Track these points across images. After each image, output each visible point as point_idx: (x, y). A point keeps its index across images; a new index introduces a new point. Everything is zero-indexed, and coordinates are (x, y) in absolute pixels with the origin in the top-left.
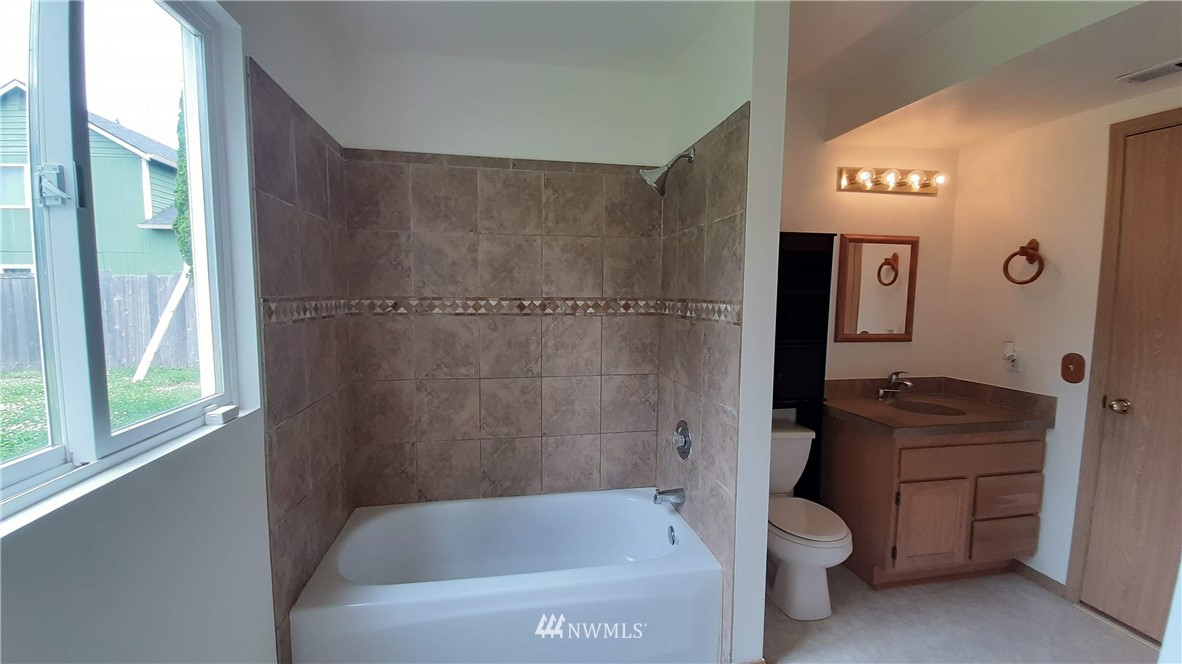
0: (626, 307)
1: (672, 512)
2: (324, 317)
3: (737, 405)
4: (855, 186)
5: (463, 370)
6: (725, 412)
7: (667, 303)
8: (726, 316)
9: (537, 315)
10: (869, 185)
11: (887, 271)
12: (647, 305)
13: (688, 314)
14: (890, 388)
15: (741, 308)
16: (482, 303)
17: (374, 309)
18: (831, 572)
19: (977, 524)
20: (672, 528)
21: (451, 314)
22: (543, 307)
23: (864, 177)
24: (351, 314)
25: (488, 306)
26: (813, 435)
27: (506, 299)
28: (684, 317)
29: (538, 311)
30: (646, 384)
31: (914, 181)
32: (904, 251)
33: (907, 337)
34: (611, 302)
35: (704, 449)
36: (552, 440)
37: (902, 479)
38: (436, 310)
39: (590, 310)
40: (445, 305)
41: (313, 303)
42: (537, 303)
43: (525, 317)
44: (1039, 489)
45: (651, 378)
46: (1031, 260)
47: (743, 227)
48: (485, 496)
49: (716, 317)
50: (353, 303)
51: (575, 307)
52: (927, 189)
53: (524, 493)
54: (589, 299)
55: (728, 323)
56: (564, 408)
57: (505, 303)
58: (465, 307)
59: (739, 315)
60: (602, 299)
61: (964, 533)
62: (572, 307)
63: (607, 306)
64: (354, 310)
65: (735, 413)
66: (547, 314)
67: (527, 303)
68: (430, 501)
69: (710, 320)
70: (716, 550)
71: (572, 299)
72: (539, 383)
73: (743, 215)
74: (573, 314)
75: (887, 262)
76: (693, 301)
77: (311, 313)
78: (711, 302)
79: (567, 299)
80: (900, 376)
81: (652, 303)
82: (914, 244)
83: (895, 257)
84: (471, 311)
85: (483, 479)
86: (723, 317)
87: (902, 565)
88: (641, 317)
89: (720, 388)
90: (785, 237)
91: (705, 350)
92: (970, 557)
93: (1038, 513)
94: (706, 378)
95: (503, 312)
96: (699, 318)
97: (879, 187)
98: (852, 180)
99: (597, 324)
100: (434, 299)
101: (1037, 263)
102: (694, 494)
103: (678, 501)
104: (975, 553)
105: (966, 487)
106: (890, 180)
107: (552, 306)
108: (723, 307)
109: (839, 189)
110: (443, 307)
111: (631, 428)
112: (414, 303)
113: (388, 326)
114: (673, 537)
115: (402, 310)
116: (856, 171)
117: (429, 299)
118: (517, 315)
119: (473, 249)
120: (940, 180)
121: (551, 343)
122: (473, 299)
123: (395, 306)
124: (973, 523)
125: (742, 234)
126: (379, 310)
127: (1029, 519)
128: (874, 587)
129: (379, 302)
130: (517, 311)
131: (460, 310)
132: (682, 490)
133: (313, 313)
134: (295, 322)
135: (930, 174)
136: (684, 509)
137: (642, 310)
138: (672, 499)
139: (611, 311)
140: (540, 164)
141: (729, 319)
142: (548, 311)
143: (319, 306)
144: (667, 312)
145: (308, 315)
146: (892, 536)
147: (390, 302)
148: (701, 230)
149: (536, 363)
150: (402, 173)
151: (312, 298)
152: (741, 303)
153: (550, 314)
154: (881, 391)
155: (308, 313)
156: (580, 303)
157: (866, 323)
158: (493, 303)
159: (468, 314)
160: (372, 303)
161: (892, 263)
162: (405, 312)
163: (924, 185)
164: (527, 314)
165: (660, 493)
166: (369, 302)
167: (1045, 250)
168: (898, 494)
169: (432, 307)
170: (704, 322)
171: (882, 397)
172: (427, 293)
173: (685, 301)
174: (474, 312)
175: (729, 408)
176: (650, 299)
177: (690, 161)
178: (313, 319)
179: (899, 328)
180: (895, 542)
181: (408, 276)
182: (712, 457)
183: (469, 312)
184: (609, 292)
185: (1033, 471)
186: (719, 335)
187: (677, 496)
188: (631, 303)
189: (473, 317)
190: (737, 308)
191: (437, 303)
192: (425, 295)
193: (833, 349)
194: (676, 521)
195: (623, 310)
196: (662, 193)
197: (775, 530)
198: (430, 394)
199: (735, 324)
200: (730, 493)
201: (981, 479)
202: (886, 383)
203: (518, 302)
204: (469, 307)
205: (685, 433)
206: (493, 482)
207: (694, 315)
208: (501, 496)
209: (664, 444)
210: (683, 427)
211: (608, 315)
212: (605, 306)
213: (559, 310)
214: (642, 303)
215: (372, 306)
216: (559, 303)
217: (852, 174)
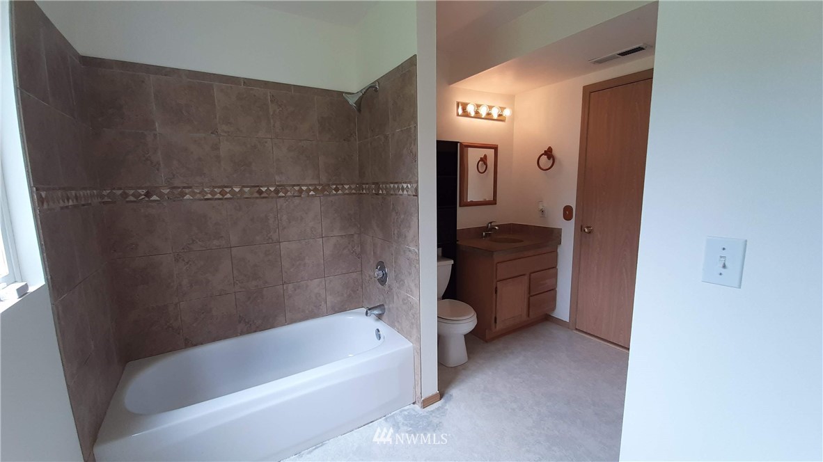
0: (337, 190)
1: (377, 320)
2: (83, 205)
3: (417, 246)
4: (466, 114)
5: (216, 242)
6: (410, 251)
7: (364, 186)
8: (407, 191)
9: (272, 198)
10: (473, 114)
11: (482, 166)
12: (350, 188)
13: (381, 192)
14: (487, 232)
15: (418, 185)
16: (228, 190)
17: (126, 198)
18: (466, 336)
19: (531, 298)
20: (378, 330)
21: (201, 200)
22: (277, 192)
23: (471, 109)
24: (103, 202)
25: (233, 192)
26: (452, 262)
27: (247, 187)
28: (377, 194)
29: (273, 194)
30: (353, 241)
31: (495, 113)
32: (490, 152)
33: (493, 202)
34: (326, 187)
35: (396, 276)
36: (291, 286)
37: (498, 279)
38: (187, 197)
39: (312, 193)
40: (194, 192)
41: (73, 192)
42: (272, 189)
43: (264, 200)
44: (555, 276)
45: (356, 236)
46: (549, 158)
47: (416, 135)
48: (242, 333)
49: (401, 192)
50: (105, 193)
51: (301, 191)
52: (501, 118)
53: (272, 327)
54: (311, 185)
55: (409, 195)
56: (298, 263)
57: (247, 190)
58: (213, 193)
59: (416, 190)
60: (320, 185)
61: (526, 303)
62: (299, 191)
63: (323, 190)
64: (106, 199)
65: (417, 251)
66: (280, 197)
67: (264, 189)
68: (196, 345)
69: (396, 195)
70: (408, 336)
71: (298, 185)
72: (278, 247)
73: (416, 127)
74: (300, 196)
75: (482, 160)
76: (383, 183)
77: (73, 201)
78: (396, 183)
79: (294, 185)
80: (493, 224)
81: (353, 186)
82: (495, 148)
83: (485, 156)
84: (218, 196)
85: (240, 322)
86: (405, 192)
87: (500, 326)
88: (347, 196)
89: (405, 237)
90: (439, 142)
91: (394, 213)
92: (528, 315)
93: (555, 288)
94: (396, 232)
95: (245, 196)
96: (388, 194)
97: (478, 115)
98: (464, 109)
99: (317, 201)
100: (184, 187)
101: (551, 159)
102: (391, 305)
103: (380, 312)
104: (531, 313)
105: (526, 278)
106: (483, 111)
107: (284, 190)
108: (405, 186)
109: (458, 115)
110: (193, 194)
111: (344, 271)
112: (166, 191)
113: (142, 211)
114: (379, 335)
115: (155, 198)
116: (467, 104)
117: (179, 188)
118: (257, 198)
119: (216, 147)
120: (507, 113)
121: (285, 217)
122: (219, 187)
123: (148, 195)
124: (529, 299)
125: (416, 140)
126: (132, 198)
127: (552, 291)
128: (486, 342)
129: (132, 192)
130: (257, 195)
131: (209, 196)
132: (383, 305)
133: (75, 201)
134: (62, 208)
135: (502, 109)
136: (385, 316)
137: (347, 192)
138: (376, 312)
139: (326, 192)
140: (266, 84)
141: (410, 193)
142: (281, 194)
143: (78, 195)
144: (364, 192)
145: (71, 203)
146: (494, 312)
147: (143, 192)
148: (386, 137)
149: (275, 232)
150: (143, 82)
151: (72, 189)
152: (417, 182)
153: (283, 197)
154: (484, 234)
155: (70, 201)
156: (304, 188)
157: (472, 196)
158: (237, 190)
159: (216, 199)
160: (124, 193)
161: (484, 160)
162: (158, 198)
163: (500, 115)
164: (264, 198)
165: (369, 309)
166: (120, 192)
167: (555, 152)
168: (496, 288)
169: (183, 194)
170: (392, 197)
171: (485, 237)
172: (177, 183)
173: (377, 183)
174: (221, 197)
175: (412, 248)
176: (352, 184)
177: (376, 90)
178: (75, 206)
179: (490, 197)
180: (496, 314)
181: (158, 170)
182: (403, 281)
183: (216, 197)
184: (324, 180)
185: (553, 267)
186: (403, 204)
187: (380, 311)
188: (340, 187)
189: (222, 201)
190: (415, 185)
191: (187, 191)
192: (175, 185)
193: (460, 211)
194: (381, 325)
195: (334, 192)
196: (359, 110)
197: (442, 320)
198: (187, 263)
199: (414, 196)
200: (415, 299)
201: (532, 275)
202: (486, 229)
203: (257, 189)
204: (216, 193)
205: (382, 269)
206: (248, 323)
207: (384, 192)
208: (255, 331)
209: (368, 278)
210: (381, 265)
211: (324, 195)
212: (322, 189)
213: (289, 194)
214: (347, 187)
215: (125, 195)
216: (288, 188)
217: (464, 106)
